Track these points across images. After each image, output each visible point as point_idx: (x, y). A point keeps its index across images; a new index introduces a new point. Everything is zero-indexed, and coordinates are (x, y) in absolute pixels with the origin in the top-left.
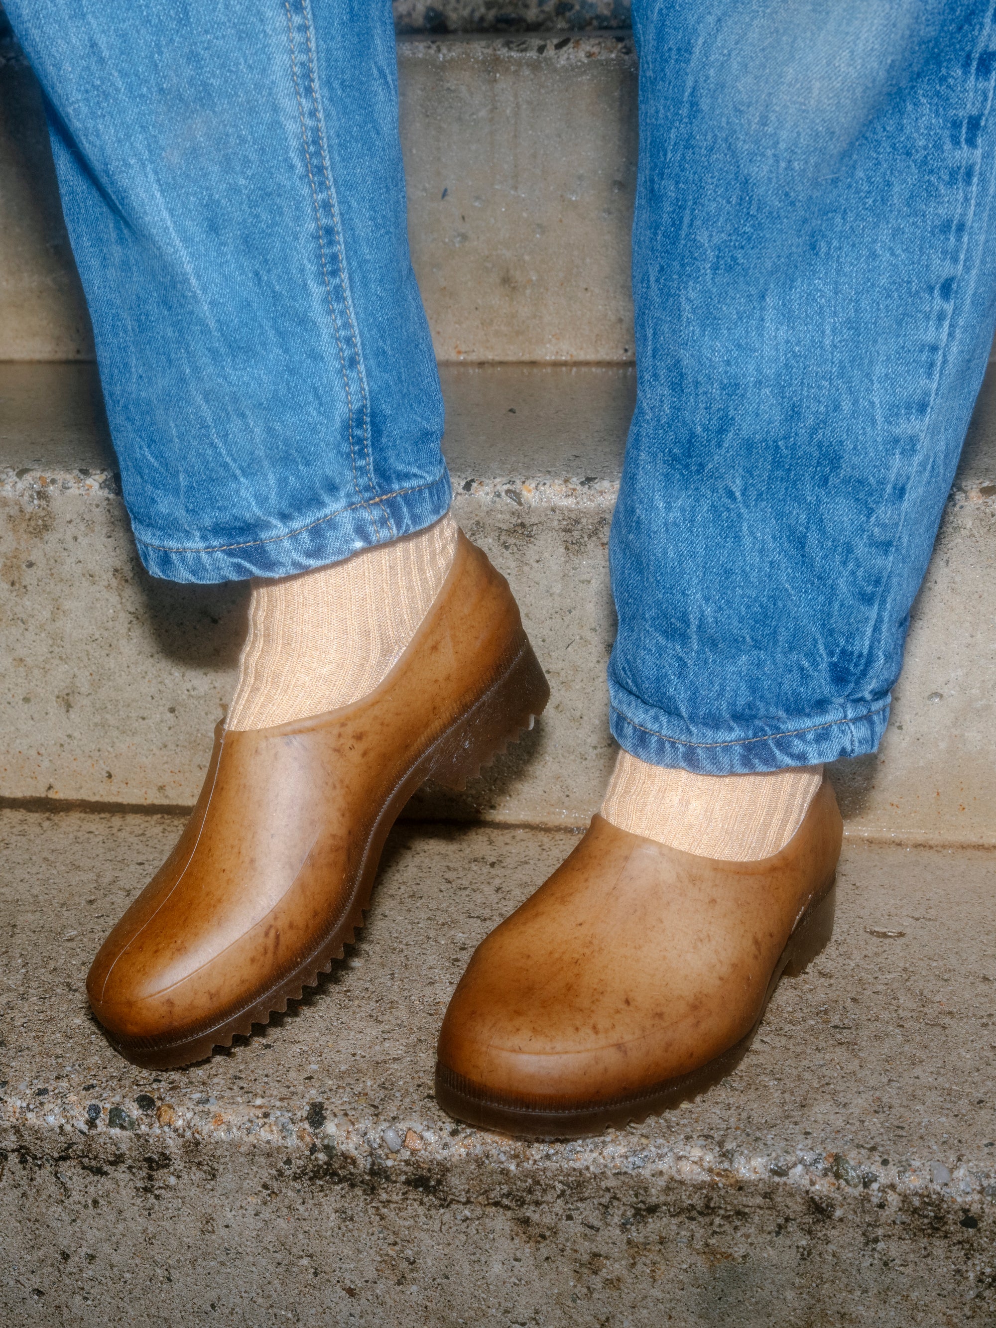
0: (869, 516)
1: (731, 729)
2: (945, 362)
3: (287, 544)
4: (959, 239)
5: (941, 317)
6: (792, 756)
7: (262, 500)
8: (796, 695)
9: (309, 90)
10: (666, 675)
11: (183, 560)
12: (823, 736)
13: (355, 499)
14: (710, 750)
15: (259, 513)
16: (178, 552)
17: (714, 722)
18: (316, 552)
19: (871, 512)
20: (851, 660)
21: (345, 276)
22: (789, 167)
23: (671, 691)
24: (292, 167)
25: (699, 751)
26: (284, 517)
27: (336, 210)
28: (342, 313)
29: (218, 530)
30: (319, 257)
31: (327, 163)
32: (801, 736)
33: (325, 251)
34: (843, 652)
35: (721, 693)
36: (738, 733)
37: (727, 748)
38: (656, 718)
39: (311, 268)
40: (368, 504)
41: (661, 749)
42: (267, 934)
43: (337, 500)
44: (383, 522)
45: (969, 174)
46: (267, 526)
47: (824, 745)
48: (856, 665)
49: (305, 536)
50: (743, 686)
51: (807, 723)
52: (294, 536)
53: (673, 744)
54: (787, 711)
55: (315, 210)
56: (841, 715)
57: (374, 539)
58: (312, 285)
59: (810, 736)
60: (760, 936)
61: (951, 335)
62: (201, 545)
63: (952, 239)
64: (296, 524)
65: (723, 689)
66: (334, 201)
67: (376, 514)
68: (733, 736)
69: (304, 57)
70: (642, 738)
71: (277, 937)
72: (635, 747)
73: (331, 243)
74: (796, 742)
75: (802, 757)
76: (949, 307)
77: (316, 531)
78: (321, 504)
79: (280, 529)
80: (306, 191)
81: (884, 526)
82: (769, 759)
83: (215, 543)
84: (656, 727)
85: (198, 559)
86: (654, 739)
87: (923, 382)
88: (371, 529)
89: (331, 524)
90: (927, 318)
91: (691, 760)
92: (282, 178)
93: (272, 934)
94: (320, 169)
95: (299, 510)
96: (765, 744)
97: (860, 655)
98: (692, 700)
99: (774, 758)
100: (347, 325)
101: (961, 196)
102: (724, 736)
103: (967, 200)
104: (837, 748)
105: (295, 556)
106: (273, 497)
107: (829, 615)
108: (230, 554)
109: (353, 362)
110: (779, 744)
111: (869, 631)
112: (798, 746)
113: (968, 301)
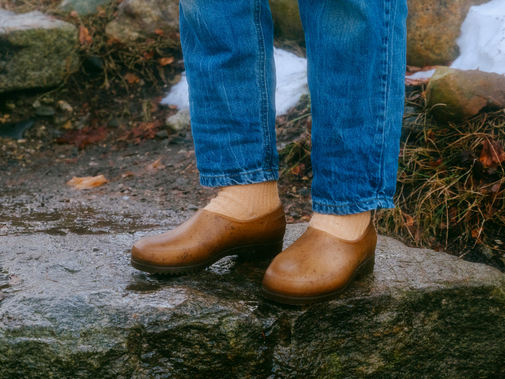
0: (373, 138)
1: (346, 201)
2: (387, 97)
3: (246, 176)
4: (385, 65)
5: (384, 85)
6: (364, 208)
7: (241, 164)
8: (362, 190)
9: (263, 69)
10: (327, 188)
11: (218, 180)
12: (371, 203)
13: (265, 169)
14: (341, 207)
15: (240, 167)
16: (217, 178)
17: (341, 199)
18: (254, 179)
19: (373, 136)
20: (376, 180)
21: (268, 113)
22: (346, 47)
23: (328, 192)
24: (257, 85)
25: (338, 208)
26: (246, 169)
27: (267, 97)
28: (265, 121)
29: (229, 171)
30: (262, 107)
31: (266, 85)
32: (365, 203)
33: (264, 106)
34: (373, 177)
35: (342, 191)
36: (348, 203)
37: (345, 207)
38: (325, 201)
39: (260, 109)
40: (267, 170)
41: (327, 210)
42: (184, 253)
43: (260, 168)
44: (271, 175)
45: (385, 50)
46: (241, 171)
47: (372, 205)
48: (378, 182)
49: (251, 175)
50: (347, 188)
51: (366, 199)
52: (248, 174)
53: (330, 207)
54: (360, 195)
55: (262, 96)
56: (376, 197)
57: (269, 179)
58: (260, 114)
59: (367, 203)
60: (351, 261)
61: (387, 90)
62: (224, 175)
63: (384, 66)
64: (249, 172)
65: (342, 190)
66: (267, 95)
67: (269, 173)
68: (347, 203)
69: (263, 61)
70: (321, 207)
71: (186, 256)
72: (319, 210)
73: (265, 104)
74: (364, 204)
75: (366, 208)
76: (386, 83)
77: (254, 174)
78: (256, 168)
79: (245, 172)
80: (260, 91)
81: (378, 140)
82: (357, 210)
83: (227, 175)
84: (325, 203)
85: (222, 179)
86: (325, 207)
87: (382, 101)
88: (268, 177)
89: (258, 173)
90: (380, 86)
91: (336, 212)
92: (254, 87)
93: (186, 254)
94: (264, 87)
95: (250, 168)
96: (355, 205)
97: (378, 178)
98: (334, 193)
99: (358, 209)
100: (266, 125)
101: (384, 55)
102: (344, 203)
103: (386, 56)
104: (376, 206)
105: (248, 179)
106: (244, 164)
107: (368, 166)
108: (231, 178)
109: (267, 134)
110: (359, 205)
111: (379, 171)
112: (365, 206)
113: (391, 81)
